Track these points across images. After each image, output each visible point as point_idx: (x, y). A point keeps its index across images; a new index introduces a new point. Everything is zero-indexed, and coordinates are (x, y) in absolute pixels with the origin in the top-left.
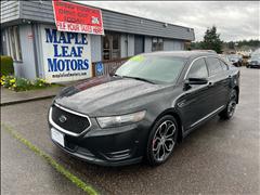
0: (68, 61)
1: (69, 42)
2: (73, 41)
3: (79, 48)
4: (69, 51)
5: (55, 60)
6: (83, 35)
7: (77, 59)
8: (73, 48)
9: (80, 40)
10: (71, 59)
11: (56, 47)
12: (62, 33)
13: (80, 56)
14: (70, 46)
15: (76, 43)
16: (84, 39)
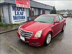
0: (19, 16)
1: (20, 11)
2: (21, 10)
3: (22, 12)
4: (19, 13)
5: (15, 16)
6: (24, 8)
7: (22, 16)
8: (21, 12)
9: (23, 10)
10: (20, 16)
11: (15, 12)
12: (17, 7)
13: (23, 15)
14: (20, 12)
15: (22, 11)
16: (24, 9)
